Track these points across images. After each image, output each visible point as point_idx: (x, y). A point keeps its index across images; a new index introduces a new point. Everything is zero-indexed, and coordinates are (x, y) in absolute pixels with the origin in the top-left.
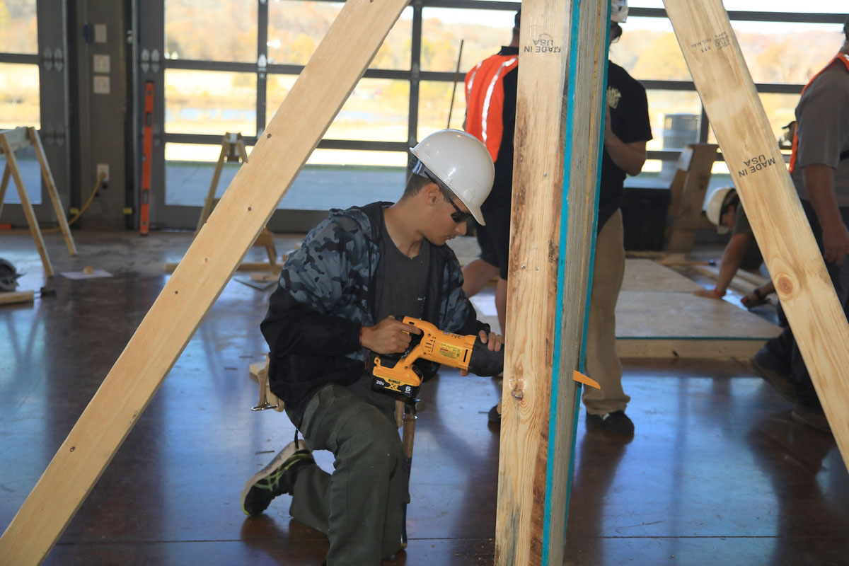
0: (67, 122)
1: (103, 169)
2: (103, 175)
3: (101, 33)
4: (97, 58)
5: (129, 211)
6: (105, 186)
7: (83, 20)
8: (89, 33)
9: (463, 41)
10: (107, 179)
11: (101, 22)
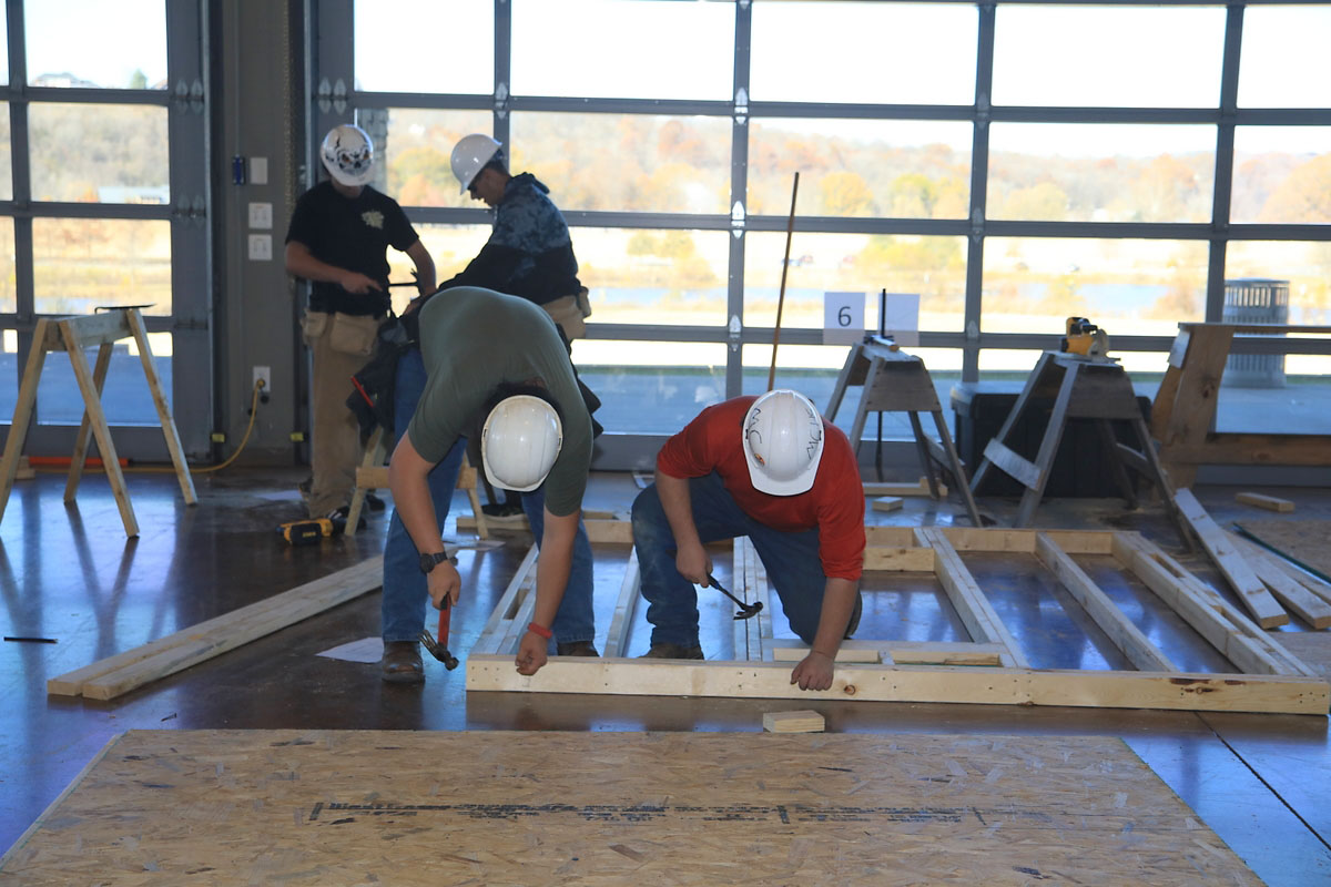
0: (210, 305)
1: (262, 373)
2: (262, 384)
3: (259, 170)
4: (253, 206)
5: (300, 437)
6: (264, 399)
7: (232, 152)
8: (241, 169)
9: (797, 175)
10: (267, 389)
11: (259, 154)
